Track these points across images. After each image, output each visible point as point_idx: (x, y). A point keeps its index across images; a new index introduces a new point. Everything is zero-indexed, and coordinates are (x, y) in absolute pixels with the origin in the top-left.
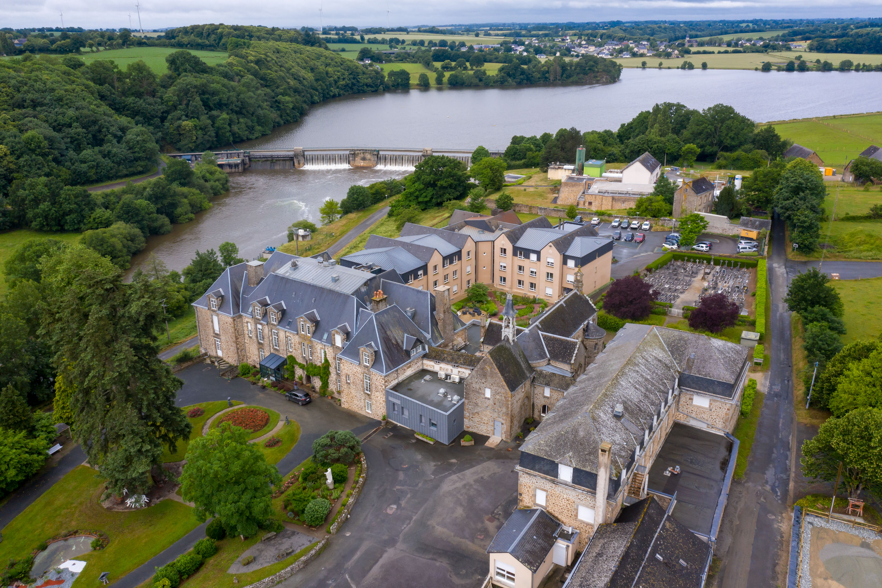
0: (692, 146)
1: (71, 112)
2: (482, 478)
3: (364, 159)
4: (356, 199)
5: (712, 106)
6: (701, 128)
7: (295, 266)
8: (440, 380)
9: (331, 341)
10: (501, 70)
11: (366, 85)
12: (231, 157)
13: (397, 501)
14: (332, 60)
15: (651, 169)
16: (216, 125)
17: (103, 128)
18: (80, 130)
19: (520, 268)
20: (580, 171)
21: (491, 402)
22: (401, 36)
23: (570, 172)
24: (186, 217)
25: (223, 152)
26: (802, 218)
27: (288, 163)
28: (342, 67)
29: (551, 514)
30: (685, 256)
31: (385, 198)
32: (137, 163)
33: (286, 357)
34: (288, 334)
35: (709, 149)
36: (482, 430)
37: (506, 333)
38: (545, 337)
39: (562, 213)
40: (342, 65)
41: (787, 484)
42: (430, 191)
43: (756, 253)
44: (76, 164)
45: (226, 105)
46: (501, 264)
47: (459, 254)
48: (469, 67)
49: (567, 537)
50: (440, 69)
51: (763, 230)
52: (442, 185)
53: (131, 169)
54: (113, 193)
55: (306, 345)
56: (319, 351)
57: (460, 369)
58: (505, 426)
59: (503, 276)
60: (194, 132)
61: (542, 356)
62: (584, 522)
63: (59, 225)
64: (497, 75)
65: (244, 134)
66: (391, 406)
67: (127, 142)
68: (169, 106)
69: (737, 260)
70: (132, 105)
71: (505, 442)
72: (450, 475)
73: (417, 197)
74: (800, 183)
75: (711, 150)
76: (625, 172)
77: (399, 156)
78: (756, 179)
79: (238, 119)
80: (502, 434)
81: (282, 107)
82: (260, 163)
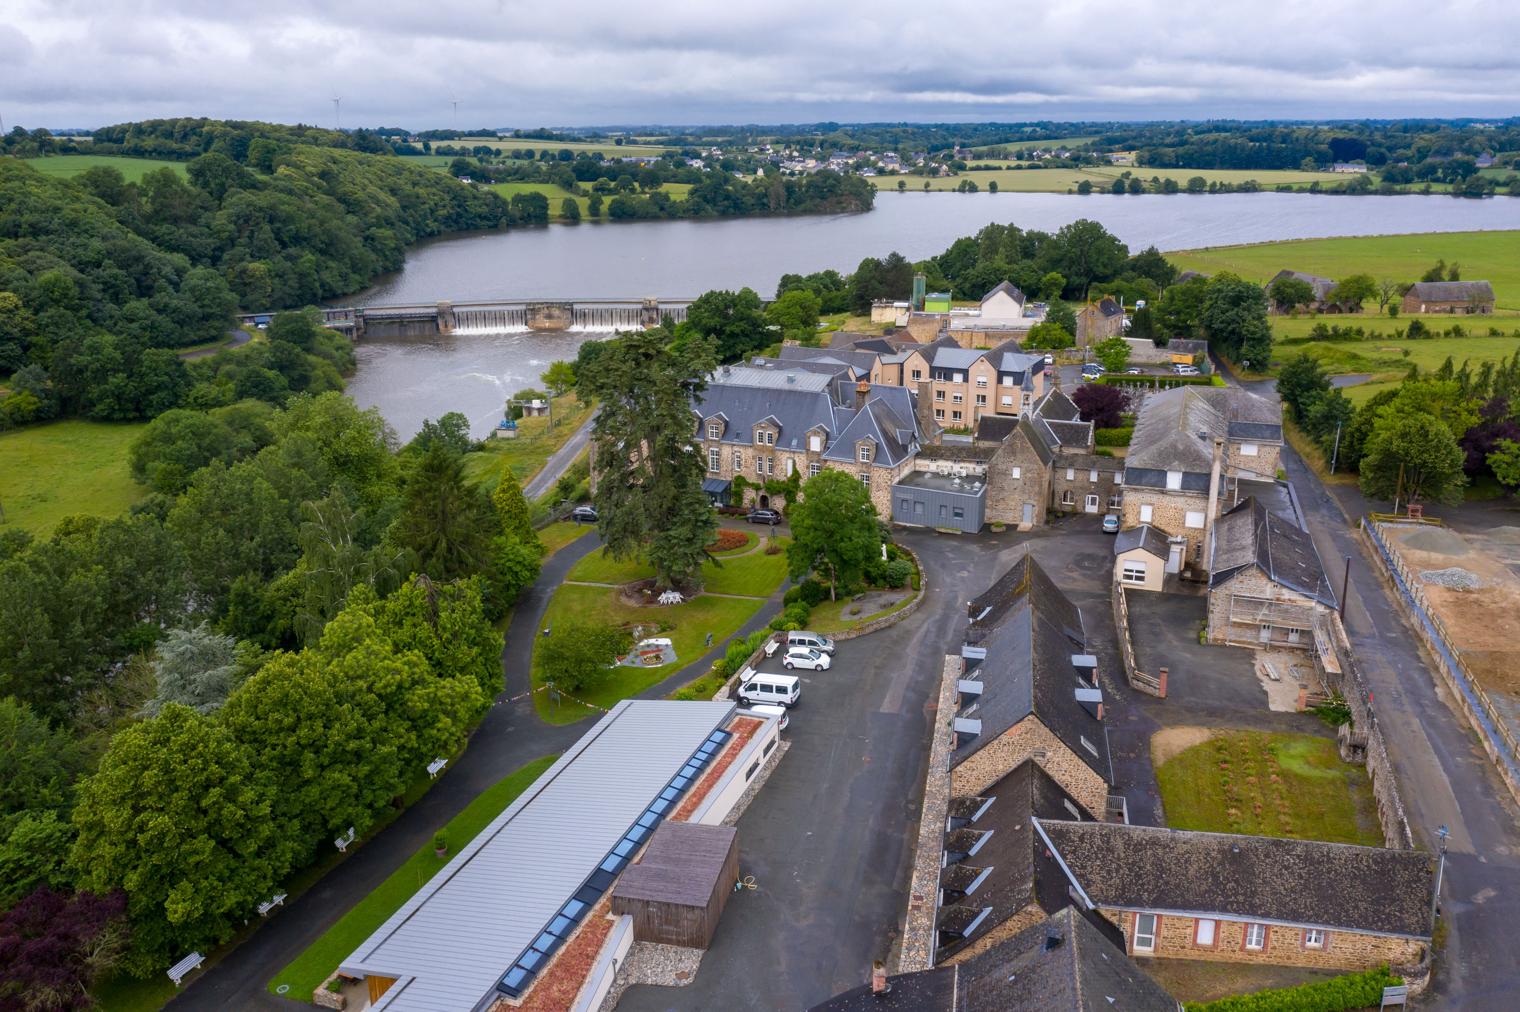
0: (1054, 274)
1: (96, 243)
2: (1037, 548)
3: (549, 317)
5: (1072, 222)
6: (1062, 252)
7: (727, 375)
8: (943, 476)
9: (804, 445)
10: (692, 193)
11: (480, 216)
12: (336, 319)
14: (421, 176)
15: (1019, 301)
16: (298, 270)
17: (152, 268)
18: (116, 271)
19: (939, 394)
20: (920, 307)
21: (1021, 483)
22: (494, 145)
23: (905, 309)
27: (427, 326)
28: (439, 187)
29: (1157, 528)
32: (207, 324)
33: (729, 480)
34: (736, 449)
35: (1076, 280)
36: (1009, 519)
38: (1051, 424)
40: (437, 184)
41: (1343, 516)
43: (1203, 373)
44: (120, 324)
45: (305, 239)
47: (867, 377)
48: (639, 189)
50: (591, 191)
51: (1199, 353)
53: (201, 333)
54: (204, 363)
55: (764, 458)
56: (784, 462)
58: (1037, 508)
60: (268, 281)
61: (1053, 442)
62: (1192, 528)
63: (137, 409)
64: (687, 201)
66: (898, 504)
67: (192, 290)
68: (222, 240)
69: (1181, 380)
70: (167, 238)
71: (1039, 522)
76: (984, 306)
77: (607, 310)
79: (326, 262)
80: (1032, 518)
81: (379, 247)
82: (382, 327)
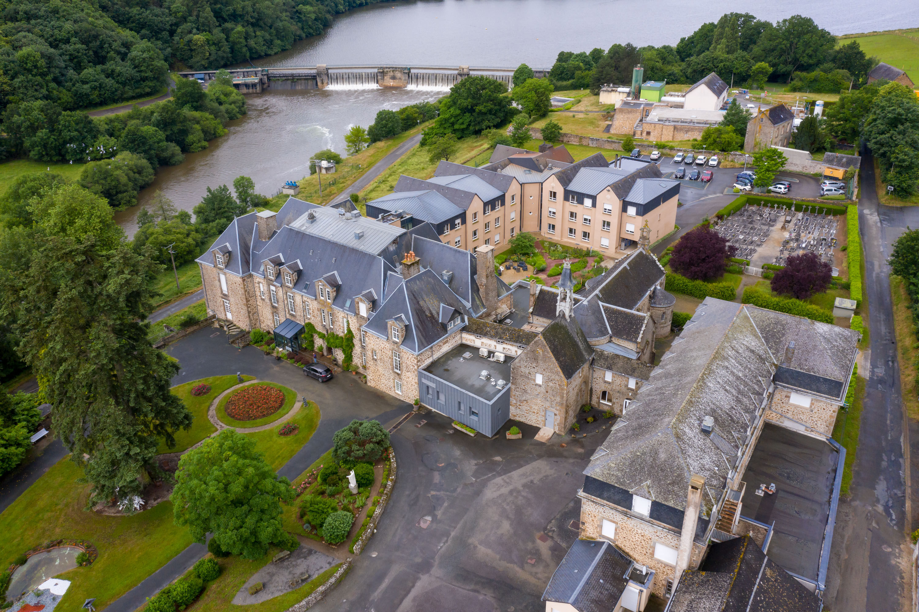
0: (764, 64)
1: (68, 26)
2: (532, 482)
3: (394, 78)
4: (385, 126)
6: (775, 43)
7: (312, 218)
8: (482, 358)
9: (355, 310)
12: (248, 76)
13: (431, 511)
15: (718, 93)
16: (231, 39)
17: (105, 43)
18: (79, 46)
19: (572, 214)
20: (637, 95)
21: (543, 390)
23: (625, 95)
24: (199, 145)
25: (239, 70)
26: (901, 156)
27: (310, 82)
29: (620, 549)
30: (761, 200)
31: (417, 123)
32: (144, 84)
33: (303, 324)
34: (305, 299)
35: (782, 68)
36: (531, 420)
37: (562, 308)
38: (606, 309)
39: (617, 145)
41: (903, 504)
42: (467, 117)
43: (843, 197)
44: (77, 85)
45: (240, 16)
46: (550, 209)
47: (502, 199)
49: (639, 578)
51: (851, 169)
52: (480, 111)
53: (138, 91)
54: (117, 119)
55: (326, 311)
56: (341, 320)
57: (505, 346)
58: (558, 417)
59: (552, 223)
60: (207, 48)
61: (603, 332)
62: (662, 563)
63: (60, 154)
65: (262, 49)
66: (424, 389)
67: (133, 60)
68: (178, 18)
69: (822, 205)
70: (137, 17)
71: (558, 435)
72: (494, 477)
73: (453, 124)
74: (899, 114)
75: (784, 69)
76: (687, 96)
78: (842, 106)
79: (255, 32)
80: (555, 425)
81: (304, 19)
82: (280, 82)
